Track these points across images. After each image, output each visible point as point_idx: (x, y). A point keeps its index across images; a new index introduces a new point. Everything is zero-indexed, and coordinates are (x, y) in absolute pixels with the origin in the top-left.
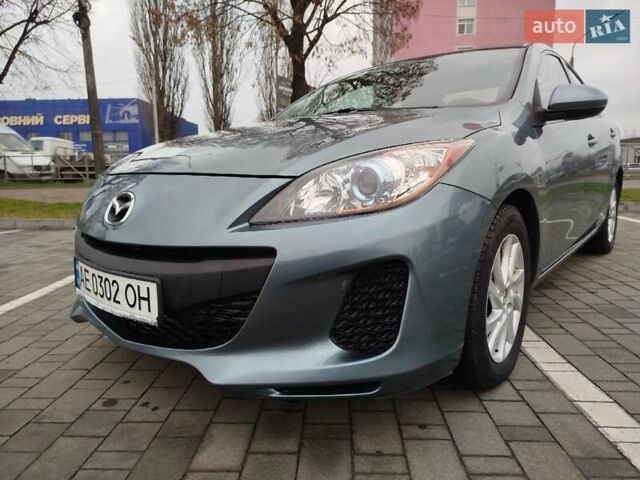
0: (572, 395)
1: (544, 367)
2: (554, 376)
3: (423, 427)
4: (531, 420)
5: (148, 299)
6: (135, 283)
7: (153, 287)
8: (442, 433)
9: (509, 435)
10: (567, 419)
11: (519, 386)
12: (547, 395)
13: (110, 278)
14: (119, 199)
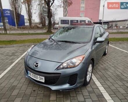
0: (98, 86)
1: (94, 81)
2: (95, 82)
3: (78, 92)
4: (92, 90)
5: (43, 79)
6: (41, 77)
7: (44, 78)
8: (81, 93)
9: (89, 92)
10: (96, 89)
11: (91, 84)
12: (94, 86)
13: (36, 75)
14: (36, 63)
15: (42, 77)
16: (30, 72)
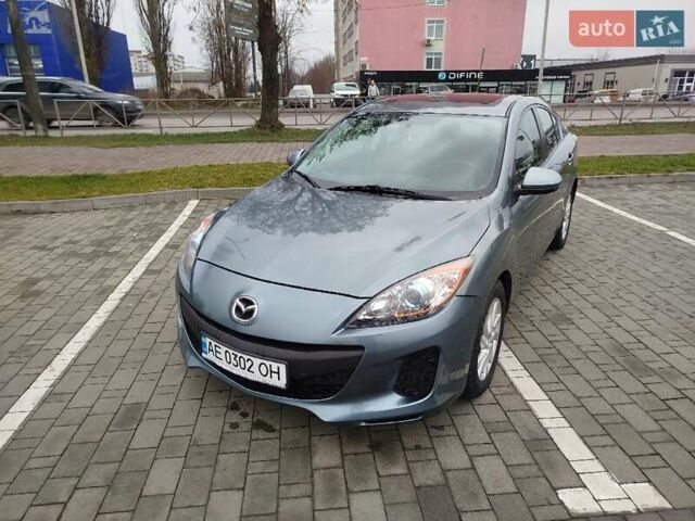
0: (526, 396)
1: (510, 374)
2: (516, 382)
3: (441, 428)
4: (502, 417)
5: (278, 373)
11: (495, 391)
13: (246, 357)
14: (242, 301)
15: (275, 366)
16: (214, 343)
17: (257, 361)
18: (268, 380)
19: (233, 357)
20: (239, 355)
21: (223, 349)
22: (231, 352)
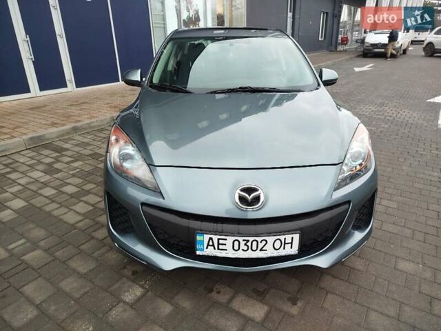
5: (292, 243)
6: (282, 238)
7: (296, 237)
13: (259, 239)
14: (243, 190)
15: (288, 238)
16: (215, 238)
17: (271, 239)
18: (282, 252)
19: (242, 243)
20: (251, 239)
21: (230, 239)
22: (241, 239)
